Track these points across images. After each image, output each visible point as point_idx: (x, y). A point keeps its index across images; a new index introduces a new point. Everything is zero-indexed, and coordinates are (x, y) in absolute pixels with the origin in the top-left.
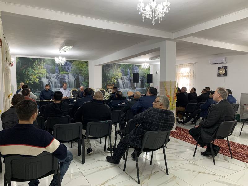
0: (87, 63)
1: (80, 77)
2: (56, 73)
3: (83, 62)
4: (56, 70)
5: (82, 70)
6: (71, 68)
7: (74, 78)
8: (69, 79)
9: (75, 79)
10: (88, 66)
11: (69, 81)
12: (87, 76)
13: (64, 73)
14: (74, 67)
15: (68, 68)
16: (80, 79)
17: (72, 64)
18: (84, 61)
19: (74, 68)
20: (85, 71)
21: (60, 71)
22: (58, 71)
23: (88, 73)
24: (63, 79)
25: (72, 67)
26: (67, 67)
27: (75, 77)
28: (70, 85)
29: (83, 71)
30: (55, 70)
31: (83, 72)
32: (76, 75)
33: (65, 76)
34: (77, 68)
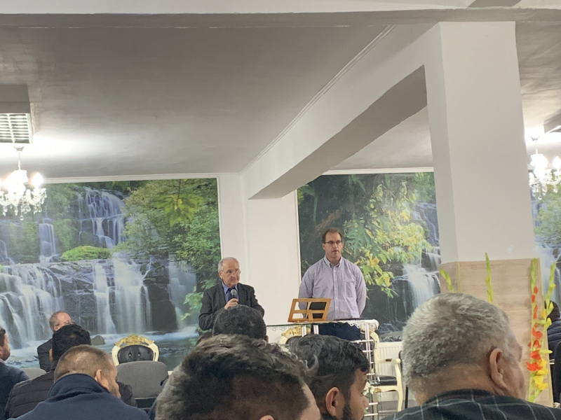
0: (209, 189)
1: (172, 268)
2: (42, 257)
3: (189, 187)
4: (44, 243)
5: (182, 231)
6: (121, 225)
7: (141, 279)
8: (111, 283)
9: (146, 282)
10: (214, 204)
11: (112, 296)
12: (211, 262)
13: (86, 256)
14: (140, 216)
15: (109, 229)
16: (174, 280)
17: (128, 199)
18: (192, 181)
19: (138, 223)
20: (201, 231)
21: (61, 247)
22: (53, 245)
23: (219, 245)
24: (79, 288)
25: (125, 220)
26: (99, 221)
27: (143, 270)
28: (120, 318)
29: (190, 237)
30: (38, 241)
31: (190, 241)
32: (151, 261)
33: (90, 271)
34: (155, 221)
